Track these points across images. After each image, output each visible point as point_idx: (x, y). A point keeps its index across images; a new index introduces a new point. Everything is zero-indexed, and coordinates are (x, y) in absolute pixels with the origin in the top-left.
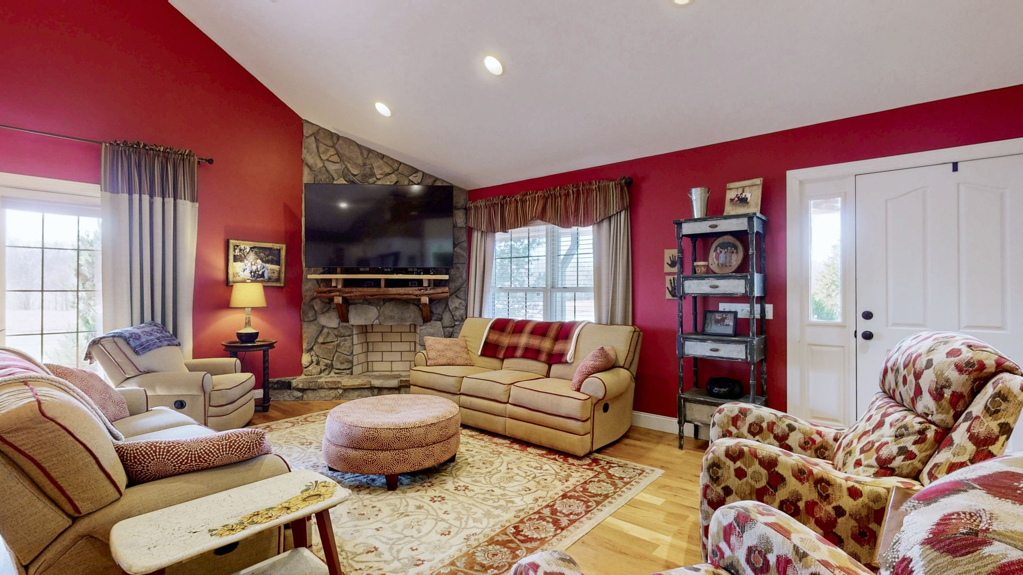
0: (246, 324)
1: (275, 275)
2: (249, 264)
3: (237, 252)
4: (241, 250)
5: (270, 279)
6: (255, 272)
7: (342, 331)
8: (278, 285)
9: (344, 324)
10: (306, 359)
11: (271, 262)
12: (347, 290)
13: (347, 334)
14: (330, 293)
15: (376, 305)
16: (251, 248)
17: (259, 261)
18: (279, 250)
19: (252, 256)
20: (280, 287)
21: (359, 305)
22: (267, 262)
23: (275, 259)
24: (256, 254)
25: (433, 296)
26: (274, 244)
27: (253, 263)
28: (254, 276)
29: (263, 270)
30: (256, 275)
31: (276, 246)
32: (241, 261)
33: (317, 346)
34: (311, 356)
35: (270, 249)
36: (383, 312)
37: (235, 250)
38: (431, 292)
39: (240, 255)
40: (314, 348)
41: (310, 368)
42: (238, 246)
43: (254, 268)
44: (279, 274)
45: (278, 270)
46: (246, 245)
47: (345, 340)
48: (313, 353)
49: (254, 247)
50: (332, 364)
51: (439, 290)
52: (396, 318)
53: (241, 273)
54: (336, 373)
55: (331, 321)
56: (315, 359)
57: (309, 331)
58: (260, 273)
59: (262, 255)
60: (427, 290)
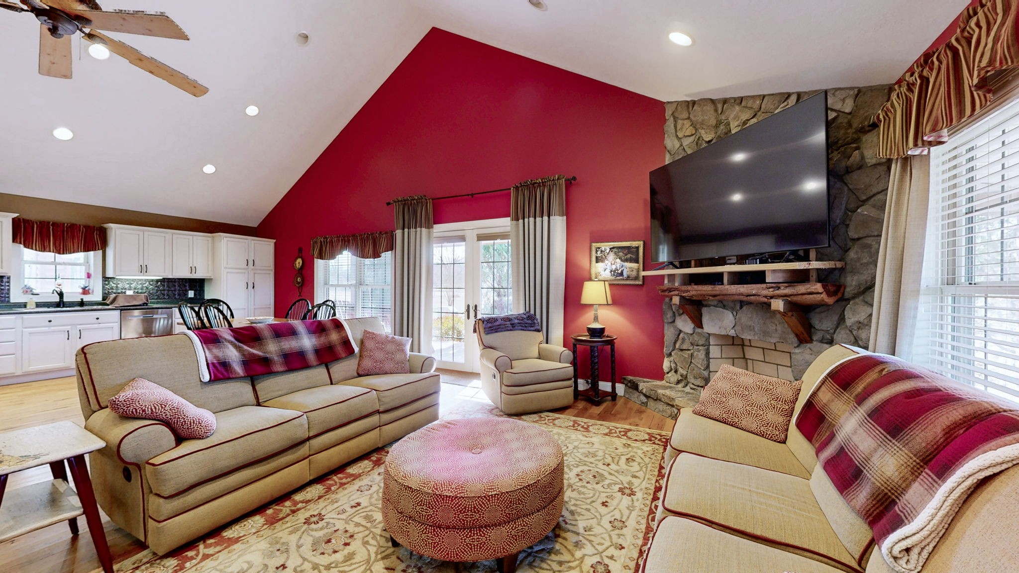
0: (594, 319)
1: (634, 273)
2: (609, 264)
3: (599, 254)
4: (602, 251)
5: (628, 278)
6: (615, 271)
7: (696, 338)
8: (637, 283)
9: (699, 330)
10: (666, 365)
11: (630, 260)
12: (684, 288)
13: (701, 342)
14: (670, 292)
15: (732, 309)
16: (611, 249)
17: (618, 260)
18: (637, 248)
19: (611, 256)
20: (638, 285)
21: (712, 307)
22: (626, 260)
23: (634, 257)
24: (615, 253)
25: (795, 299)
26: (632, 242)
27: (613, 262)
28: (614, 275)
29: (622, 269)
30: (615, 274)
31: (634, 244)
32: (602, 262)
33: (674, 352)
34: (671, 362)
35: (628, 248)
36: (740, 319)
37: (597, 251)
38: (788, 291)
39: (602, 257)
40: (673, 354)
41: (669, 375)
42: (599, 248)
43: (614, 267)
44: (638, 272)
45: (637, 267)
46: (606, 246)
47: (699, 351)
48: (672, 359)
49: (613, 248)
50: (687, 375)
51: (802, 288)
52: (756, 329)
53: (602, 273)
54: (692, 389)
55: (685, 325)
56: (673, 365)
57: (669, 334)
58: (620, 271)
59: (621, 254)
60: (779, 288)
